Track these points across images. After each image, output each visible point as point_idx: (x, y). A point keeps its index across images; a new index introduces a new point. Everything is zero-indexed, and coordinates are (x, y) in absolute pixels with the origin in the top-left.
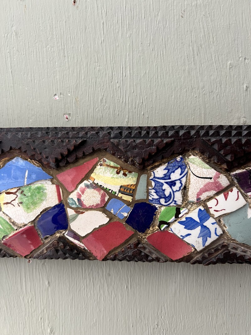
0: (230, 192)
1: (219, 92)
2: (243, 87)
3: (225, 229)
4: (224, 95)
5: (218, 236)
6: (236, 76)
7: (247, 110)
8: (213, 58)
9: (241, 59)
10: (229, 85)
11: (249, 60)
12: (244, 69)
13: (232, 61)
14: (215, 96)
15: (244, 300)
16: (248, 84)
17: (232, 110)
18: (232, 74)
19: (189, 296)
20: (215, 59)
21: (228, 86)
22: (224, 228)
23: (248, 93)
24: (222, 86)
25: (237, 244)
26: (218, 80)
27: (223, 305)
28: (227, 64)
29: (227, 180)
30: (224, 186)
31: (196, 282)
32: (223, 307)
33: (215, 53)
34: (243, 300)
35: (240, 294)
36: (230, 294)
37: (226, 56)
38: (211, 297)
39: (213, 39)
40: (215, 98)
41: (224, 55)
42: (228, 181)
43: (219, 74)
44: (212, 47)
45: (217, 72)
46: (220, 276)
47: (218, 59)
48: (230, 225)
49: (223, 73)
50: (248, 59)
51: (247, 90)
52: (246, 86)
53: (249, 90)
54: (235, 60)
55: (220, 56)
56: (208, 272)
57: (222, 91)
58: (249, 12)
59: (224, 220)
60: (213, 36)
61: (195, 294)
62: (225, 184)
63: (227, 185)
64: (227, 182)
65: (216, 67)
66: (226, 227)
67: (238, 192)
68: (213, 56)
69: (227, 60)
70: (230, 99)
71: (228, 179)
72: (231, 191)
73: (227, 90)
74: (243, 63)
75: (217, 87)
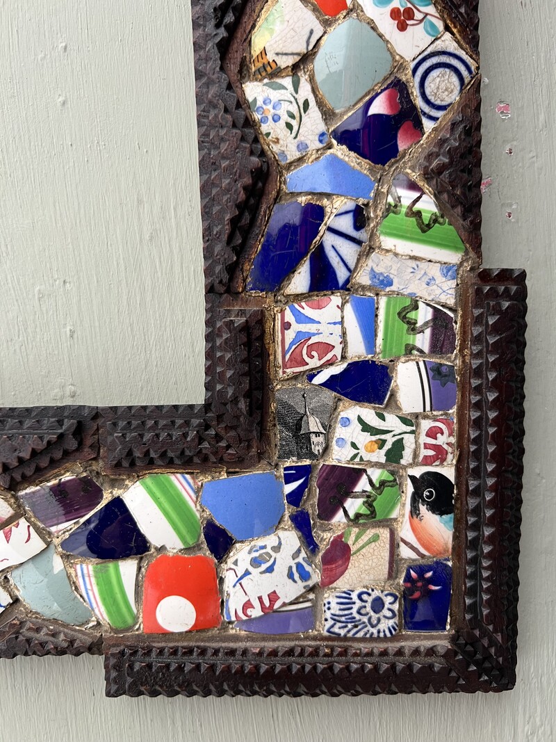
0: (14, 528)
1: (24, 341)
2: (66, 331)
3: (17, 593)
4: (33, 346)
5: (4, 607)
6: (51, 312)
7: (76, 372)
8: (9, 281)
9: (57, 283)
10: (40, 327)
11: (72, 284)
12: (64, 299)
13: (43, 287)
14: (17, 347)
15: (103, 720)
16: (73, 325)
17: (49, 372)
18: (44, 309)
19: (4, 717)
20: (12, 283)
21: (38, 330)
22: (16, 591)
23: (76, 340)
24: (29, 330)
25: (44, 619)
26: (20, 319)
27: (66, 731)
28: (34, 292)
29: (8, 506)
30: (3, 516)
31: (12, 689)
32: (67, 735)
33: (12, 272)
34: (101, 721)
35: (95, 709)
36: (75, 709)
37: (31, 276)
38: (43, 716)
39: (7, 248)
40: (18, 351)
41: (28, 275)
42: (10, 508)
43: (21, 309)
44: (6, 262)
45: (18, 305)
46: (55, 675)
47: (19, 282)
48: (24, 587)
49: (28, 306)
50: (70, 282)
51: (72, 336)
52: (71, 330)
53: (75, 336)
54: (47, 284)
55: (20, 277)
56: (32, 669)
57: (29, 338)
58: (66, 200)
59: (14, 578)
60: (5, 243)
61: (13, 712)
62: (5, 514)
63: (9, 515)
64: (8, 510)
65: (16, 296)
66: (18, 590)
67: (29, 527)
68: (9, 277)
69: (33, 285)
70: (44, 352)
71: (9, 504)
72: (17, 526)
73: (38, 336)
74: (61, 290)
75: (21, 332)
